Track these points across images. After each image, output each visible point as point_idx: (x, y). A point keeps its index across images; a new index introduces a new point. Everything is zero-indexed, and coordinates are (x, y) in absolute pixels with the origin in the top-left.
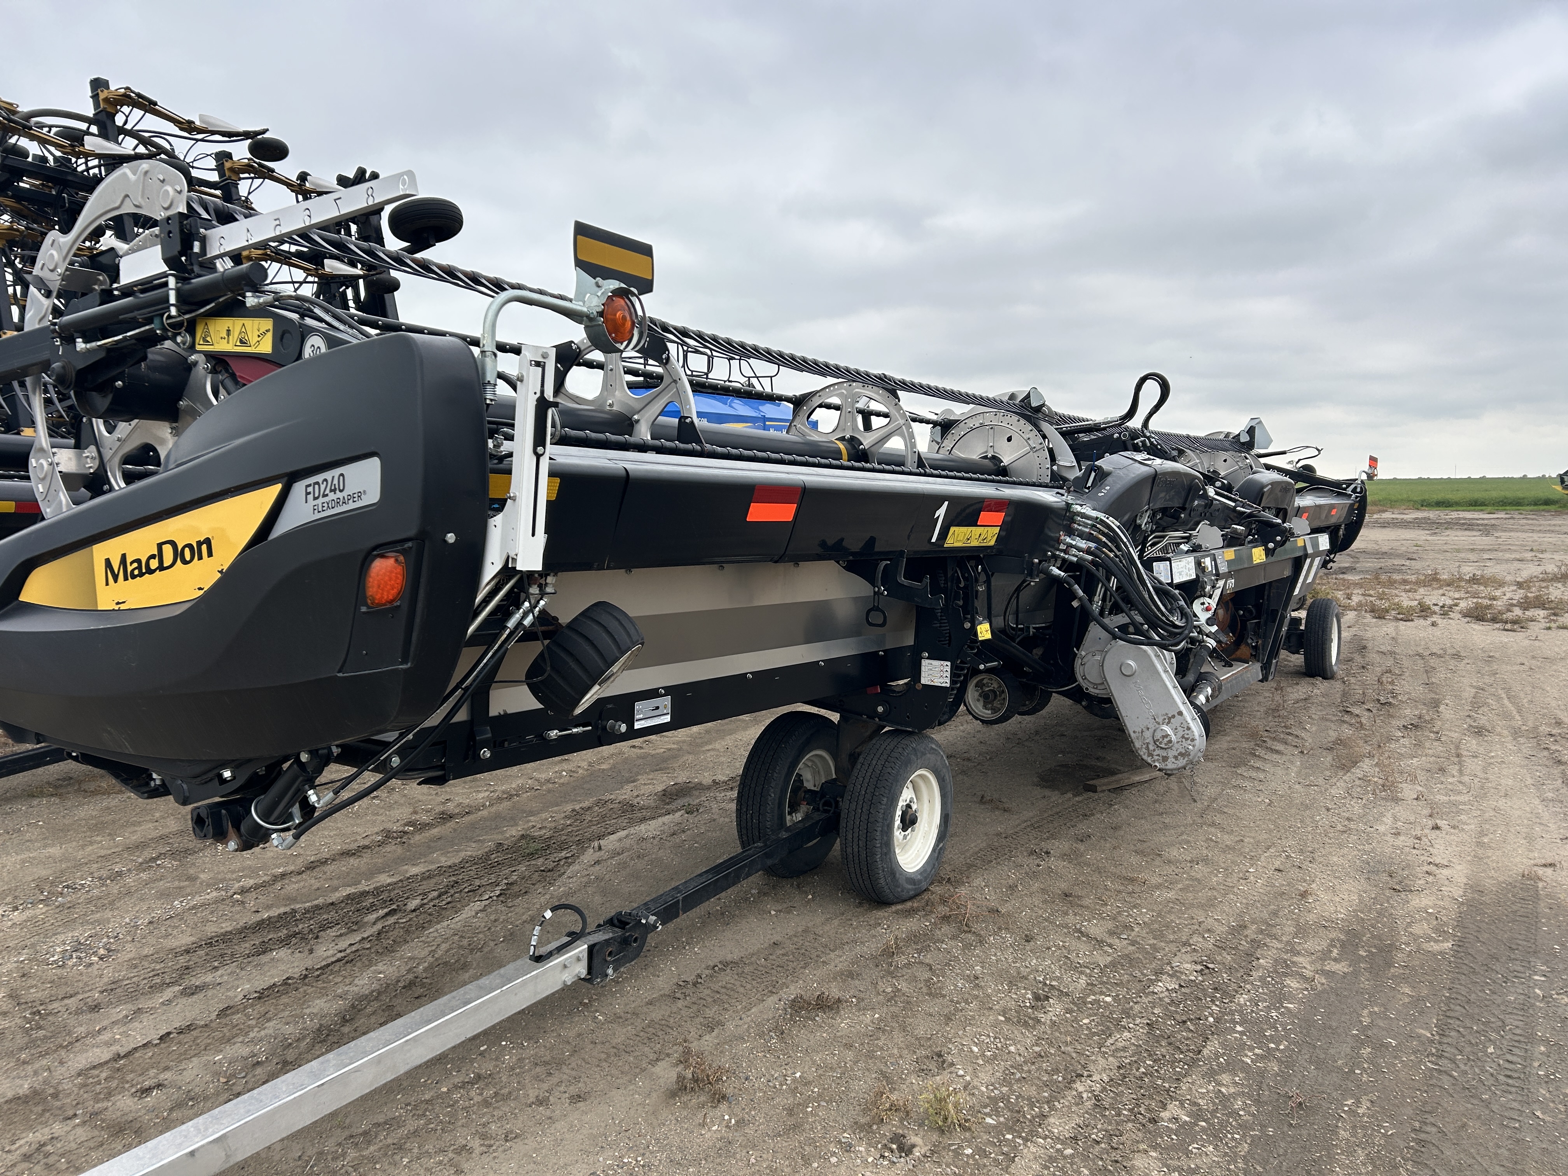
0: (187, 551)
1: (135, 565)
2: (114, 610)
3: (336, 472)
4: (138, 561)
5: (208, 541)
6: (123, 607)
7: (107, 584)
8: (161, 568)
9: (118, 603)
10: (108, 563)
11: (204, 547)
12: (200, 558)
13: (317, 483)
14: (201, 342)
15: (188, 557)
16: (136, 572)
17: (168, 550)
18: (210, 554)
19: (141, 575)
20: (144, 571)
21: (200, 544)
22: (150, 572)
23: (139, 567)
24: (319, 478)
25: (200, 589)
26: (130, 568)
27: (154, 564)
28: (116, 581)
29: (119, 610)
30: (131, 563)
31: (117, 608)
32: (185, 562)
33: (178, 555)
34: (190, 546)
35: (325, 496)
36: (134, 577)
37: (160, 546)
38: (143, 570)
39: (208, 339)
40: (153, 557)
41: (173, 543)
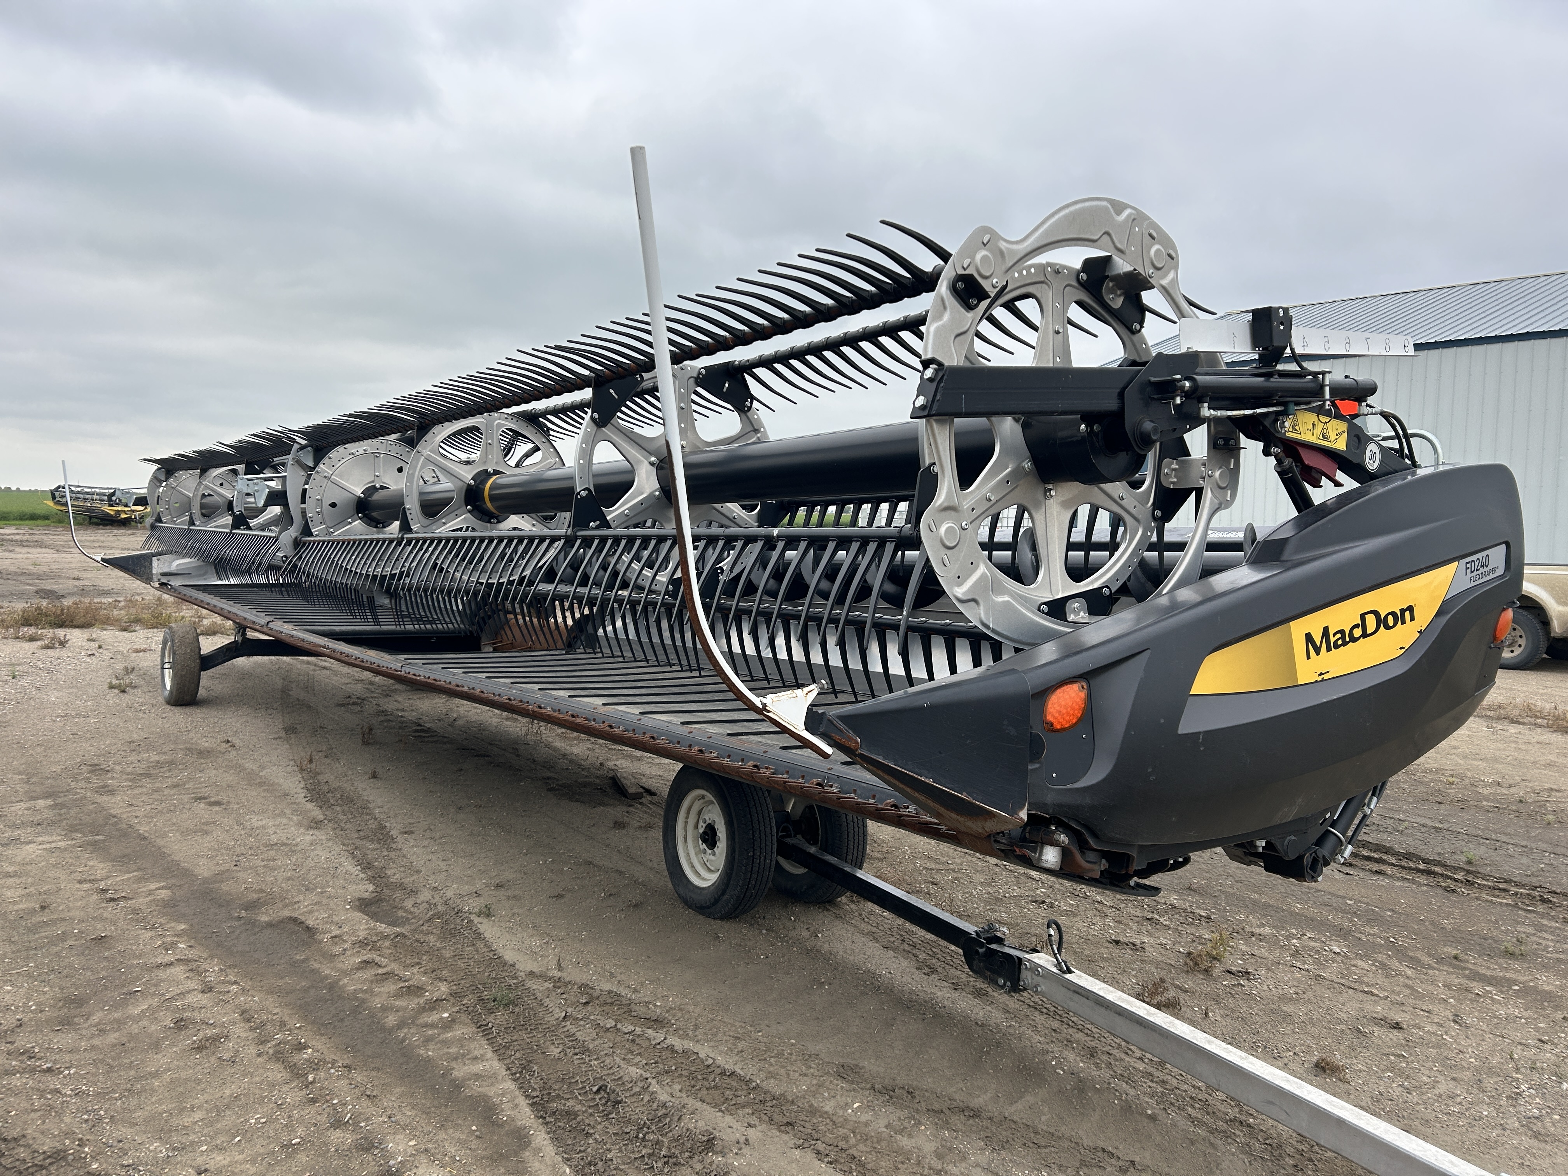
0: (1390, 618)
1: (1339, 635)
2: (1317, 681)
3: (1484, 554)
4: (1342, 632)
5: (1410, 609)
6: (1326, 677)
7: (1308, 657)
8: (1365, 635)
9: (1321, 674)
10: (1309, 638)
11: (1407, 614)
12: (1403, 622)
13: (1473, 561)
14: (1291, 429)
15: (1391, 623)
16: (1340, 642)
17: (1371, 621)
18: (1412, 619)
19: (1345, 644)
20: (1348, 640)
21: (1403, 611)
22: (1354, 640)
23: (1343, 638)
24: (1474, 557)
25: (1402, 648)
26: (1332, 640)
27: (1357, 632)
28: (1318, 652)
29: (1323, 680)
30: (1334, 635)
31: (1319, 679)
32: (1387, 627)
33: (1381, 622)
34: (1393, 614)
35: (1478, 570)
36: (1337, 647)
37: (1363, 616)
38: (1346, 638)
39: (1297, 428)
40: (1356, 626)
41: (1376, 613)
